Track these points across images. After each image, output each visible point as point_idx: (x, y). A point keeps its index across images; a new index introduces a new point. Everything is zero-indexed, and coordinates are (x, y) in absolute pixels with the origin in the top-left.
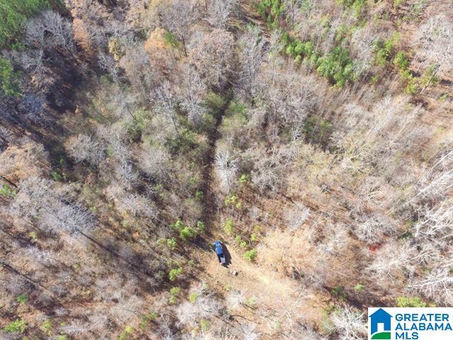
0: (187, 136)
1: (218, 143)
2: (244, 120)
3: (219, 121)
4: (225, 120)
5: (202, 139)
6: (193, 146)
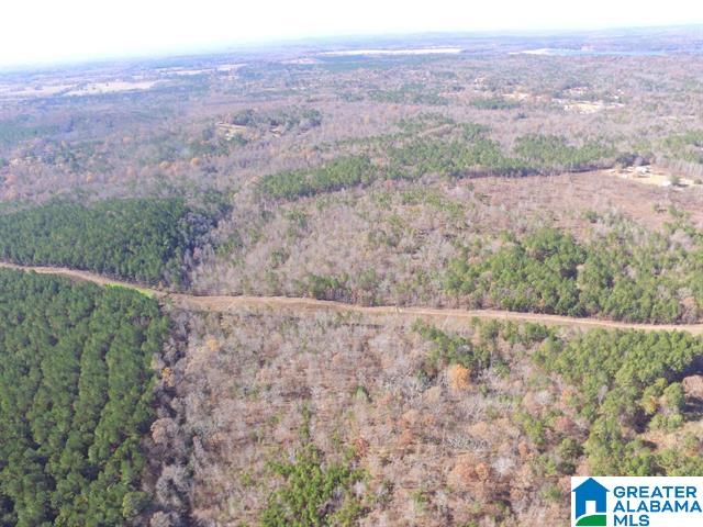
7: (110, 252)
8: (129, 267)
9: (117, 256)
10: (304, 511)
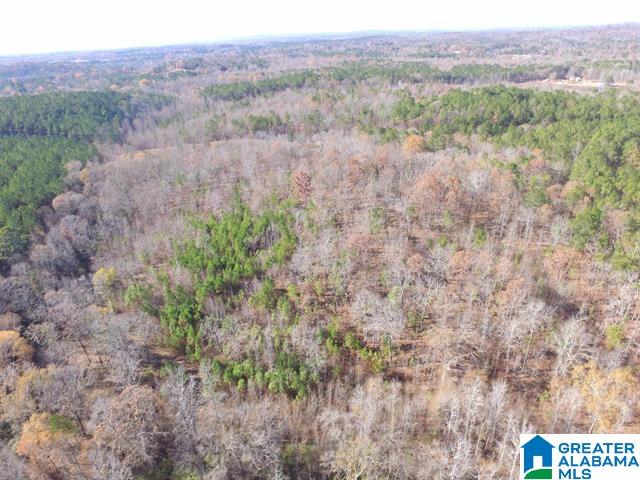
7: (42, 117)
8: (62, 127)
9: (49, 120)
10: (229, 249)
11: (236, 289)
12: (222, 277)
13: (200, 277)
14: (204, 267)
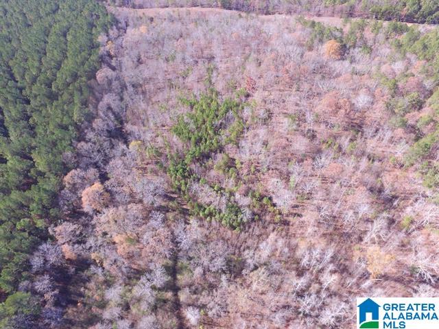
0: (159, 295)
1: (179, 294)
2: (190, 274)
3: (175, 279)
4: (179, 277)
5: (169, 295)
6: (165, 301)
10: (203, 126)
11: (208, 157)
12: (200, 149)
13: (187, 146)
14: (190, 139)
